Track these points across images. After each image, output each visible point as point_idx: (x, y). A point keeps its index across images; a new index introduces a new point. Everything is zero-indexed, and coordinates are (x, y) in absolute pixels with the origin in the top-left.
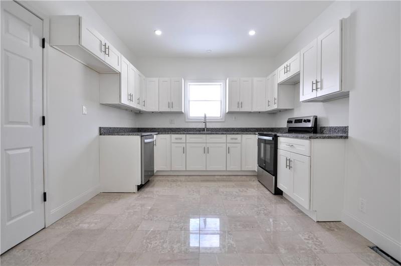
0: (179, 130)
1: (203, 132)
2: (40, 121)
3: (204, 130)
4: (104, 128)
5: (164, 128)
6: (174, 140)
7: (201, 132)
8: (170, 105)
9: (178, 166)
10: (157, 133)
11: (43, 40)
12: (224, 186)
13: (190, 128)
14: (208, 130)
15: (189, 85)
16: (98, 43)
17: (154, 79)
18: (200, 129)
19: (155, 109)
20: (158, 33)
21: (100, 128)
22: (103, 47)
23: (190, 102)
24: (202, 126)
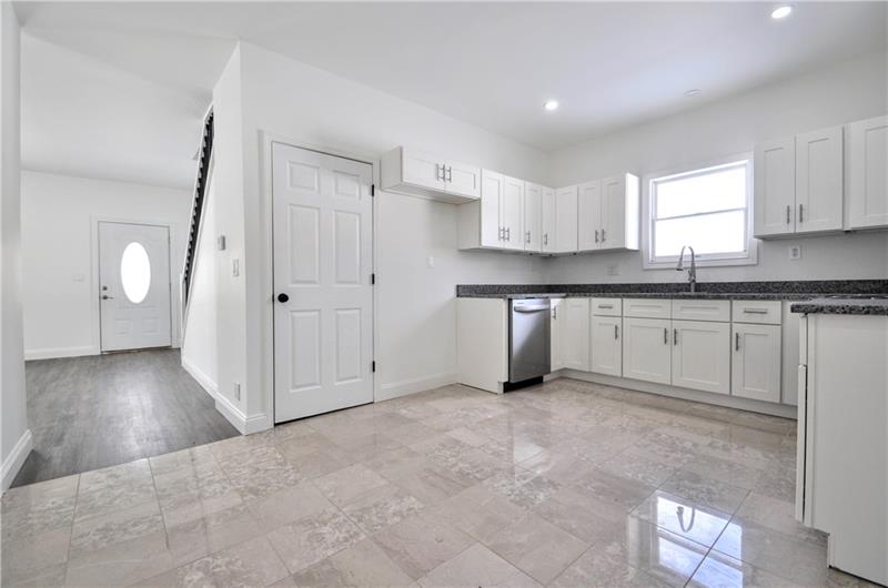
0: (627, 288)
1: (688, 293)
2: (369, 279)
3: (686, 287)
4: (464, 287)
5: (596, 285)
6: (596, 311)
7: (681, 294)
8: (600, 236)
9: (607, 366)
10: (564, 295)
11: (373, 187)
12: (681, 426)
13: (654, 285)
14: (699, 287)
15: (656, 183)
16: (433, 168)
17: (566, 190)
18: (679, 284)
19: (571, 248)
20: (552, 106)
21: (458, 286)
22: (441, 172)
23: (658, 224)
24: (683, 278)
